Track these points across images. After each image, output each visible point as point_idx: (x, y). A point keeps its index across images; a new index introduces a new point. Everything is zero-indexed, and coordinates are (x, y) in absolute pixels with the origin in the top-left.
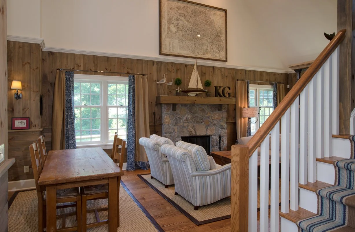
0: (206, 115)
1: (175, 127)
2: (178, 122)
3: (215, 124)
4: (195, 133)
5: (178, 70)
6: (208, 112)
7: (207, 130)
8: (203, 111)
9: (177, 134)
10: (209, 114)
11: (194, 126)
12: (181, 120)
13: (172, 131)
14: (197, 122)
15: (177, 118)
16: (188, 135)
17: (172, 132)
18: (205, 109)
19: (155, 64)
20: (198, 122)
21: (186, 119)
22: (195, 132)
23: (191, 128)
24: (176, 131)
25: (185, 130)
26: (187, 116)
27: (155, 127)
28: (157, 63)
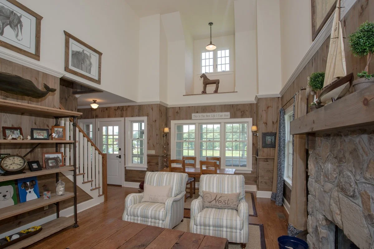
0: (365, 173)
8: (355, 153)
10: (372, 171)
14: (342, 189)
18: (360, 148)
20: (344, 190)
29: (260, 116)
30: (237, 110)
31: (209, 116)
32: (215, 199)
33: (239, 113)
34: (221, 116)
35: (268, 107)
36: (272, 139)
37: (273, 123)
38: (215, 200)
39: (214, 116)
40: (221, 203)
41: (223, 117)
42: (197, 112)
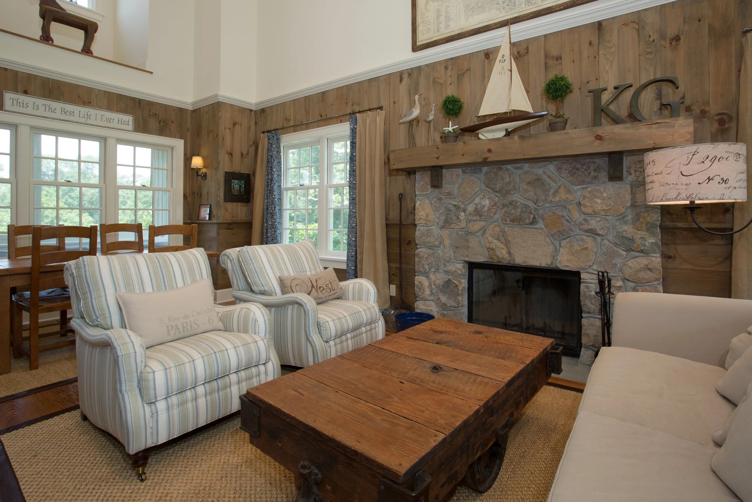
0: (551, 198)
1: (445, 233)
2: (451, 219)
3: (592, 232)
4: (506, 256)
5: (463, 74)
6: (560, 187)
7: (556, 250)
8: (537, 183)
9: (450, 253)
10: (562, 195)
11: (503, 232)
12: (462, 214)
13: (437, 244)
14: (513, 221)
15: (450, 206)
16: (486, 260)
17: (436, 246)
18: (545, 177)
19: (405, 76)
20: (517, 221)
21: (476, 210)
22: (509, 253)
23: (490, 239)
24: (447, 242)
25: (473, 242)
26: (477, 200)
27: (400, 229)
28: (409, 74)
29: (222, 139)
30: (150, 115)
31: (72, 113)
32: (313, 286)
33: (153, 123)
34: (109, 120)
35: (235, 124)
36: (240, 186)
37: (242, 154)
38: (314, 289)
39: (89, 116)
40: (325, 290)
41: (115, 125)
42: (26, 92)
